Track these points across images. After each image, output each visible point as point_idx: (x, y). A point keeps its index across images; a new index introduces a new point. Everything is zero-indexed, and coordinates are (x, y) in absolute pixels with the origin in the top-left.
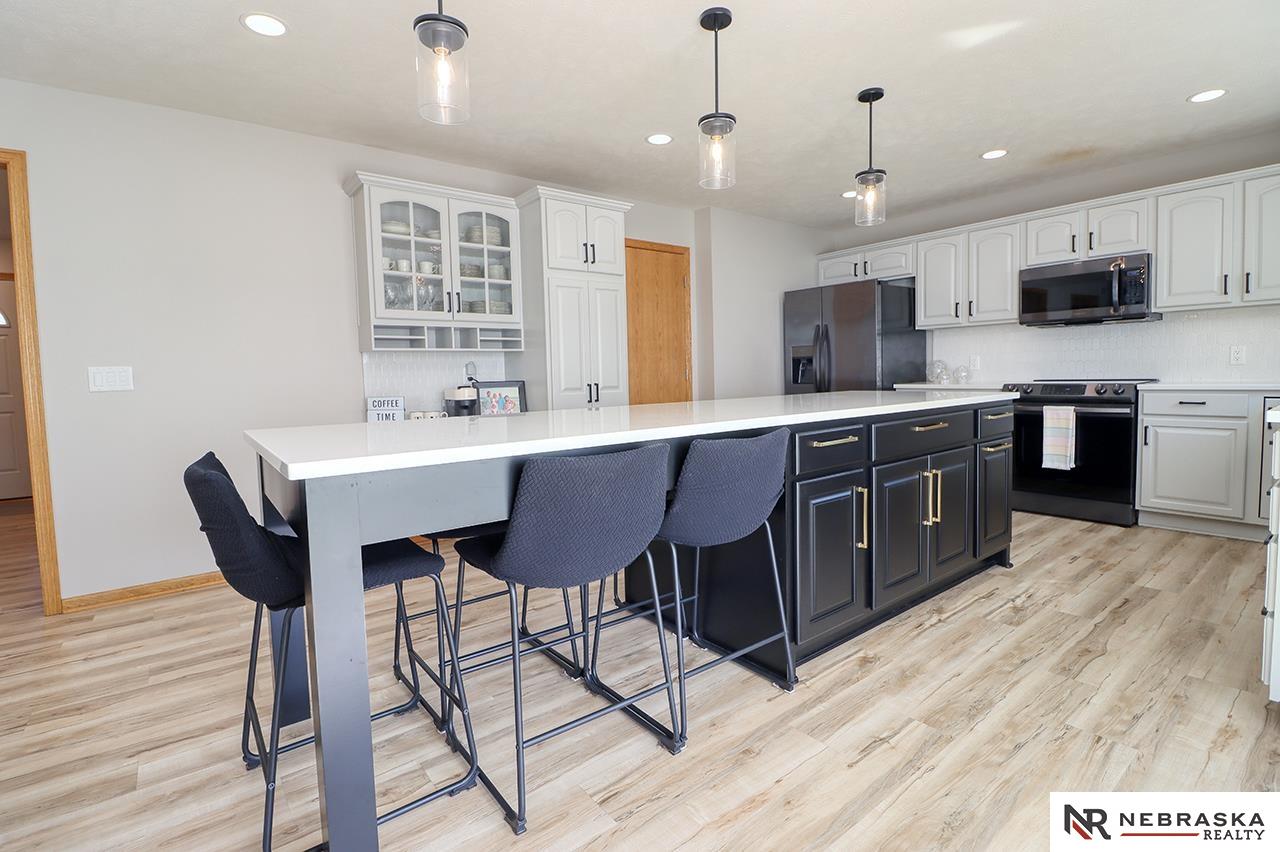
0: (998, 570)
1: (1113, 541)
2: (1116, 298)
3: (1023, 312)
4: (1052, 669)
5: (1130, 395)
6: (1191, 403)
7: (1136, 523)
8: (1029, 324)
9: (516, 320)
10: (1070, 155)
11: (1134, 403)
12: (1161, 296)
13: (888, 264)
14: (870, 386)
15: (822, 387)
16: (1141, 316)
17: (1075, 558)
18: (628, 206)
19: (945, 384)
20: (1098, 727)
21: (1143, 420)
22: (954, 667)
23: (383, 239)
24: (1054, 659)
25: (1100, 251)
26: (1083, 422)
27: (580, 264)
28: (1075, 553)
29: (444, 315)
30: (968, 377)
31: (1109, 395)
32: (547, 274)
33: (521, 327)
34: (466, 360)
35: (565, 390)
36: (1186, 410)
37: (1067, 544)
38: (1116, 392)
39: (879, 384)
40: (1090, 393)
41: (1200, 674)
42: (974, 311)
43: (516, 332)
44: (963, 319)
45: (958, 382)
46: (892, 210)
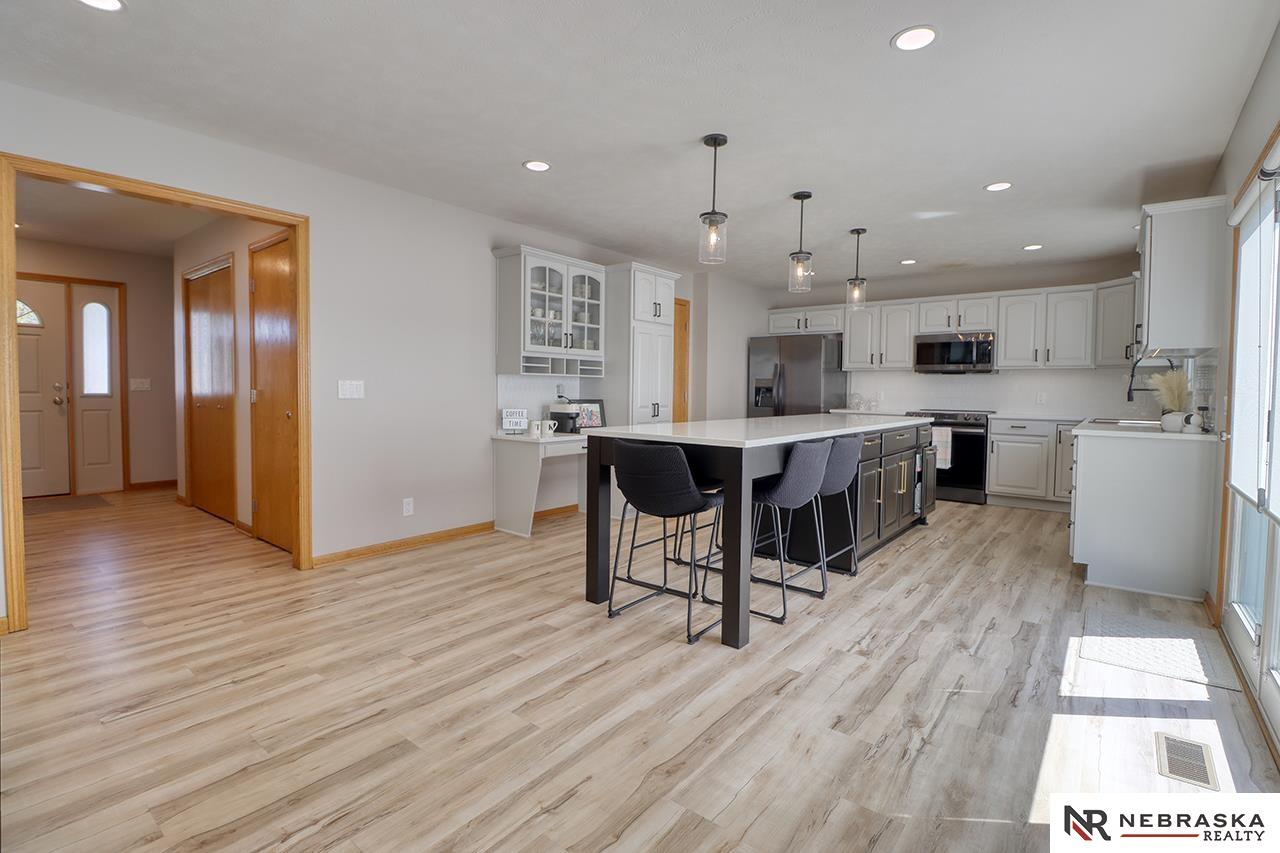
0: (920, 526)
1: (976, 512)
2: (974, 358)
3: (918, 363)
4: (974, 563)
5: (983, 421)
6: (1018, 427)
7: (985, 503)
8: (920, 372)
9: (599, 355)
10: (951, 266)
11: (985, 426)
12: (1001, 359)
13: (822, 322)
14: (815, 410)
15: (779, 410)
16: (989, 371)
17: (960, 521)
18: (677, 276)
19: (862, 410)
20: (1003, 581)
21: (991, 437)
22: (926, 565)
23: (532, 293)
24: (972, 560)
25: (966, 328)
26: (956, 437)
27: (650, 317)
28: (959, 518)
29: (561, 350)
30: (877, 406)
31: (972, 421)
32: (633, 323)
33: (602, 359)
34: (557, 382)
35: (641, 407)
36: (1015, 431)
37: (953, 514)
38: (976, 419)
39: (822, 410)
40: (960, 420)
41: (1040, 563)
42: (884, 362)
43: (599, 363)
44: (876, 365)
45: (870, 409)
46: (815, 284)
